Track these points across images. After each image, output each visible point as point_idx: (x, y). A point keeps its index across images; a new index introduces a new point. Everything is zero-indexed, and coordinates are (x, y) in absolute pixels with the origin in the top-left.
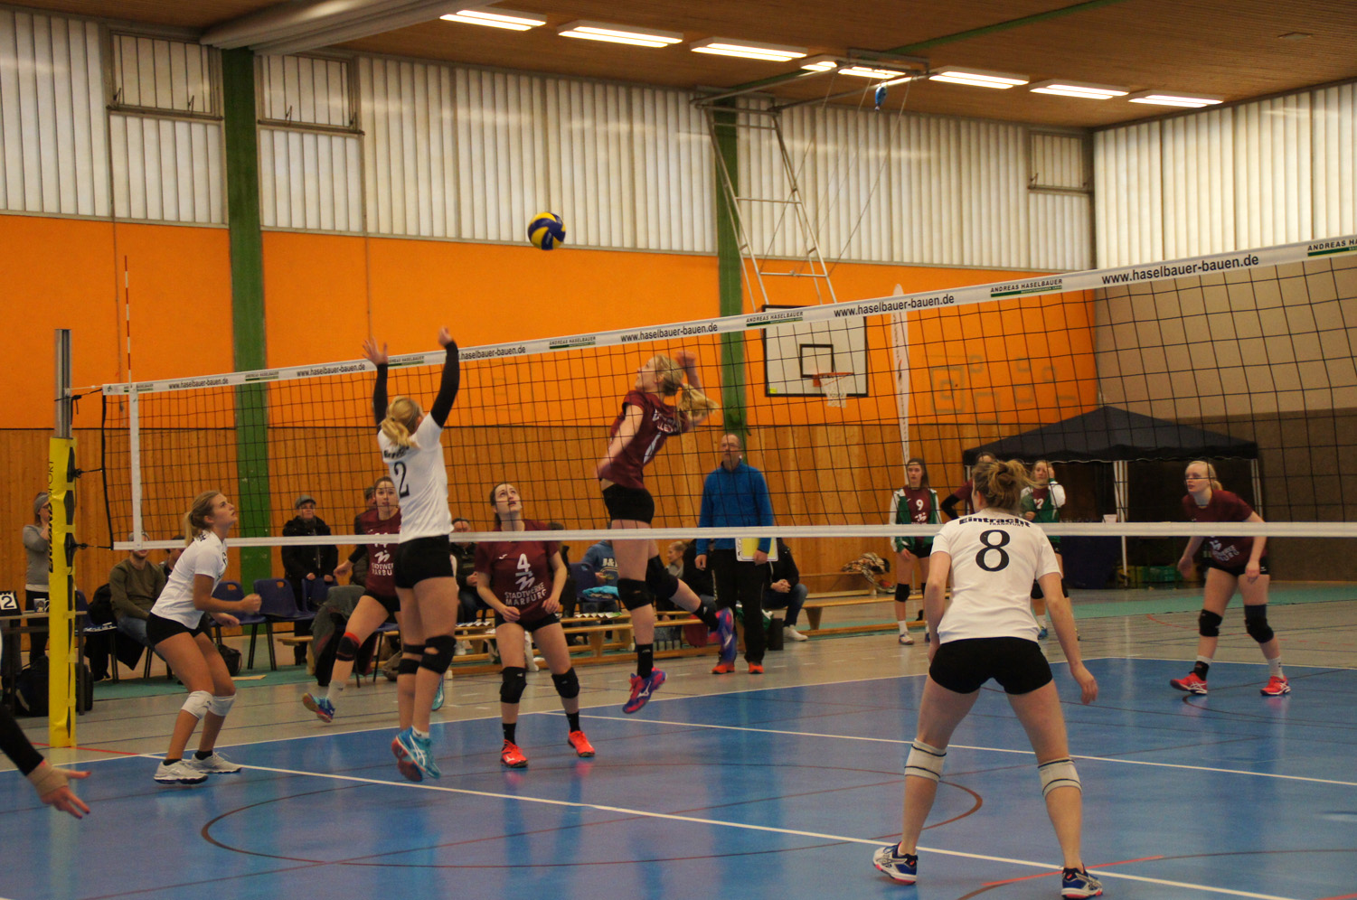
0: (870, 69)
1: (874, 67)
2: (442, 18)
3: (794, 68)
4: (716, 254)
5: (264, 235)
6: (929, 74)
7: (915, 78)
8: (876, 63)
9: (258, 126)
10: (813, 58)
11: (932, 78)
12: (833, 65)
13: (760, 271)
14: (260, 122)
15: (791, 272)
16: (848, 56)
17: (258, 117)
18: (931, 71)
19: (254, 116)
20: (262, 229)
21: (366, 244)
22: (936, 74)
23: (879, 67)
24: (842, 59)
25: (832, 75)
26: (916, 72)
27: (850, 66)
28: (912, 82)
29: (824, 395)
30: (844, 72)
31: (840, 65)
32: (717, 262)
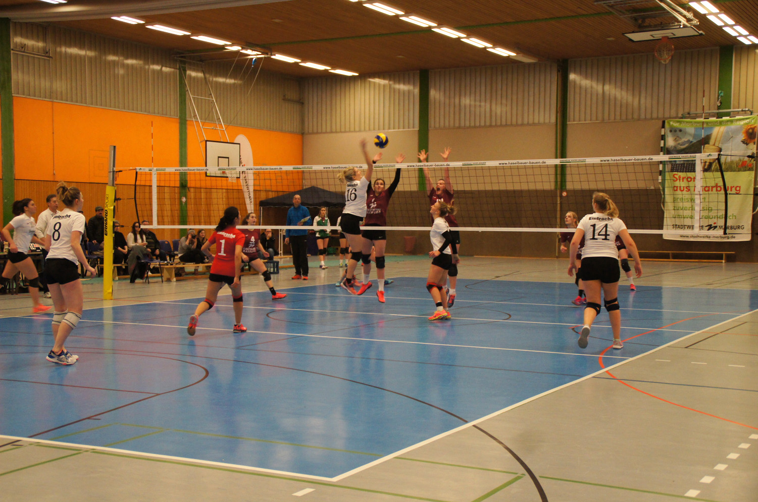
0: (251, 51)
1: (253, 50)
2: (112, 18)
3: (223, 47)
4: (178, 118)
5: (14, 98)
6: (272, 55)
7: (266, 56)
8: (254, 49)
9: (12, 51)
10: (233, 45)
11: (273, 57)
12: (240, 48)
13: (203, 126)
14: (12, 50)
15: (212, 128)
16: (246, 45)
17: (12, 47)
18: (273, 53)
19: (10, 46)
20: (13, 95)
21: (52, 105)
22: (275, 55)
23: (255, 51)
24: (245, 47)
25: (237, 52)
26: (267, 54)
27: (247, 49)
28: (265, 57)
29: (227, 177)
30: (244, 51)
31: (243, 48)
32: (178, 121)
